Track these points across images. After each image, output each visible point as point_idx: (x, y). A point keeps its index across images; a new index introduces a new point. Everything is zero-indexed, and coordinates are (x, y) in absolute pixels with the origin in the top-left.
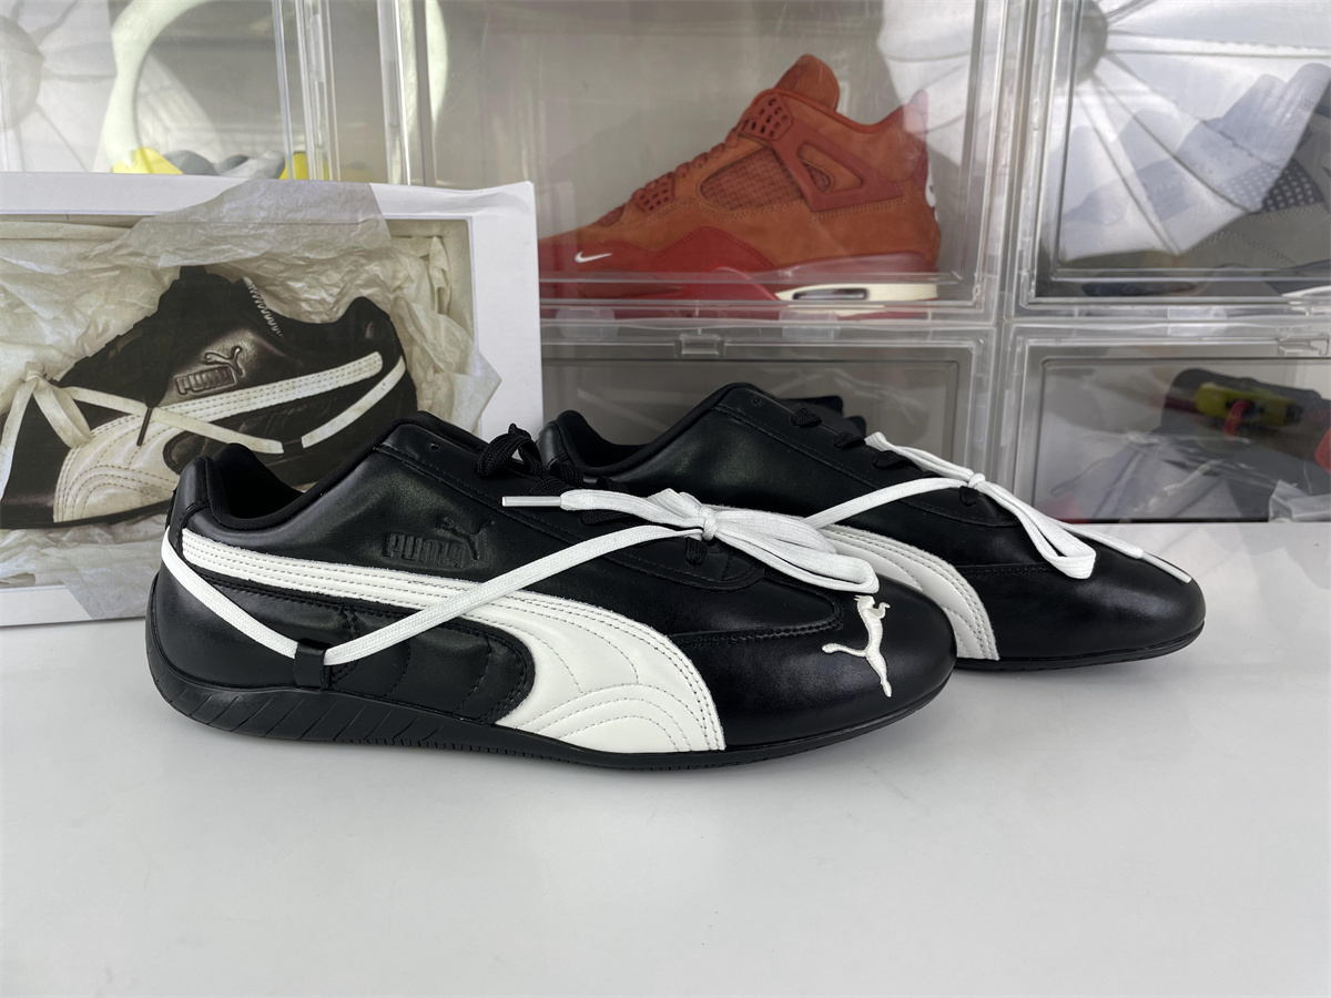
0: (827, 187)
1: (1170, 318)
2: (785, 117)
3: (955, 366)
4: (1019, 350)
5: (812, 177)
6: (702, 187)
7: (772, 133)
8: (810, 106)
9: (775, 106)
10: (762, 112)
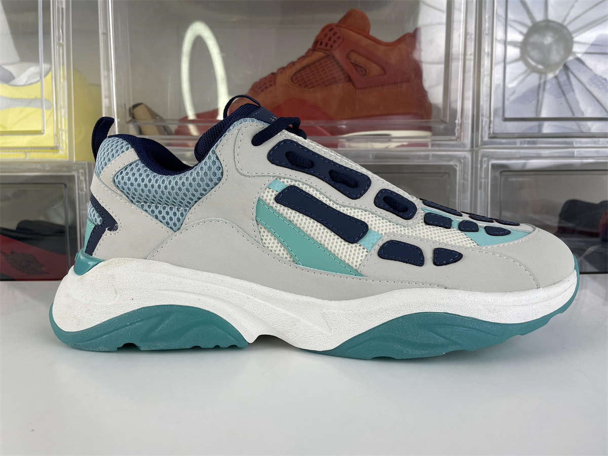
0: (364, 75)
1: (575, 145)
2: (339, 37)
3: (447, 176)
4: (485, 166)
5: (356, 69)
6: (292, 79)
7: (332, 46)
8: (353, 31)
9: (333, 32)
10: (326, 35)
